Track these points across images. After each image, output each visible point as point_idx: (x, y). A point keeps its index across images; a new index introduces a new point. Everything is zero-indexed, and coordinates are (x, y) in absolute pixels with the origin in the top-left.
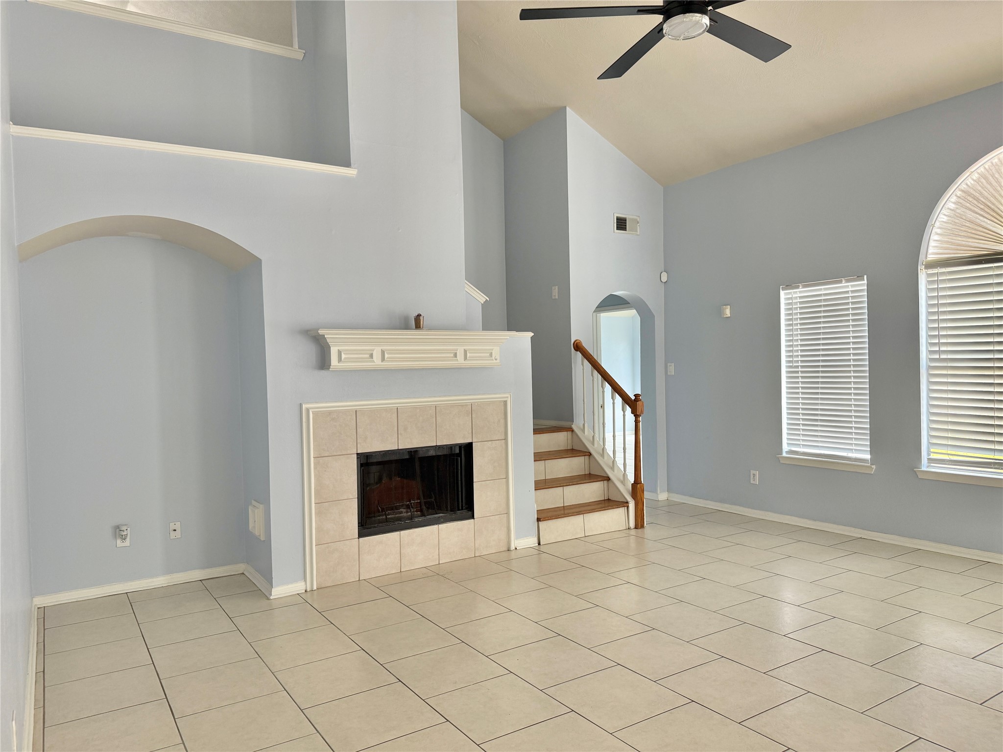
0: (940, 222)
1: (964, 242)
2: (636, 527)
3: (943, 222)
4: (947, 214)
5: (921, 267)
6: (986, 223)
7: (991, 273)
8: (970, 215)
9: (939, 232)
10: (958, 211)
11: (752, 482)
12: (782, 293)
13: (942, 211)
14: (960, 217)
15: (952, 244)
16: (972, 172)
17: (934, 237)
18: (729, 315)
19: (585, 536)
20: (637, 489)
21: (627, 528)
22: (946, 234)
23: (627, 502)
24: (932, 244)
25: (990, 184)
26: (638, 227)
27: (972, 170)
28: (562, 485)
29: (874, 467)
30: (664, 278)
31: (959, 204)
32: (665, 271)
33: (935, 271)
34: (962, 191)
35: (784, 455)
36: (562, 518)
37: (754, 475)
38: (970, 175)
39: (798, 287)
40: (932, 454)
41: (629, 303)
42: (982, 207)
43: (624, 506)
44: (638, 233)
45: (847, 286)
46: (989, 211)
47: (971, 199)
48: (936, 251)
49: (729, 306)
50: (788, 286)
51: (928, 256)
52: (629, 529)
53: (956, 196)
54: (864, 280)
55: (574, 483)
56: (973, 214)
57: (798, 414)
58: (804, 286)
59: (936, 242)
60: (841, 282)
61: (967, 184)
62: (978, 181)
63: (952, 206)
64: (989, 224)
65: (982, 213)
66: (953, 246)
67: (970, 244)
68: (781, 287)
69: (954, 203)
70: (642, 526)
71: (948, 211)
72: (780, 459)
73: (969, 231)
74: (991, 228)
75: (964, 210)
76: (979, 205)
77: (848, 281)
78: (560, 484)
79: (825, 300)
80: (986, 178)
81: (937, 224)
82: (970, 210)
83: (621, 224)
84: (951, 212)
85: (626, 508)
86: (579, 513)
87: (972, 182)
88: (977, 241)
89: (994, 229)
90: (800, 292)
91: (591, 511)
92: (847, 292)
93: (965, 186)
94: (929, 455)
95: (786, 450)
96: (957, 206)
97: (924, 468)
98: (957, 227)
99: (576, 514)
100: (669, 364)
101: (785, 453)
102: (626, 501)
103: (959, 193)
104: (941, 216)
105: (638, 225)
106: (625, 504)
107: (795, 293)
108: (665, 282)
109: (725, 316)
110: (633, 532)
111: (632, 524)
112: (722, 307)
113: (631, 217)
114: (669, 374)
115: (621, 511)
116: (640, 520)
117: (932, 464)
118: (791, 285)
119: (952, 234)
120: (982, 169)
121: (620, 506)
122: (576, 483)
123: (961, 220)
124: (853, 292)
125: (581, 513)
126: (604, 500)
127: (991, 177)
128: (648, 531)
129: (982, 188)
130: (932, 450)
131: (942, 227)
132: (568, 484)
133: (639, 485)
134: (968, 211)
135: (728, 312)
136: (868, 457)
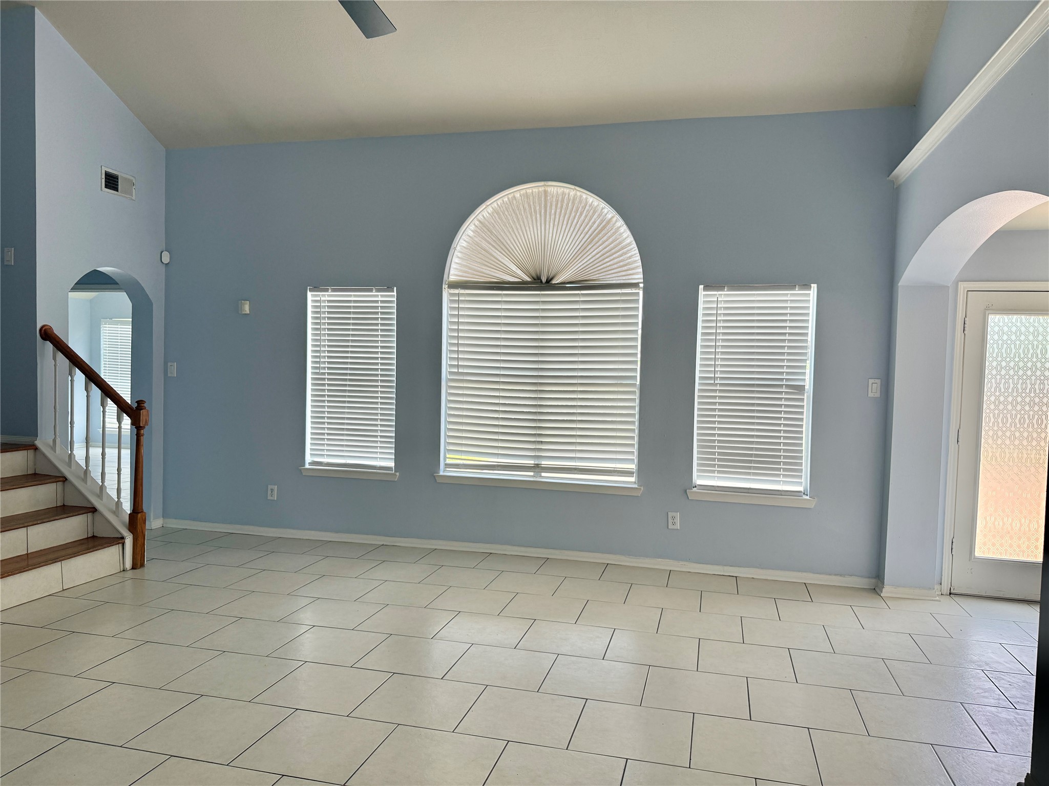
0: (460, 246)
1: (479, 268)
2: (134, 567)
3: (463, 246)
4: (467, 240)
5: (445, 286)
6: (497, 254)
7: (499, 299)
8: (484, 244)
9: (460, 256)
10: (476, 239)
11: (269, 498)
12: (309, 294)
13: (463, 237)
14: (477, 244)
15: (470, 268)
16: (488, 206)
17: (455, 260)
18: (248, 312)
19: (63, 590)
20: (136, 520)
21: (122, 570)
22: (465, 258)
23: (123, 538)
24: (453, 266)
25: (501, 220)
26: (134, 190)
27: (488, 204)
28: (26, 525)
29: (398, 474)
30: (166, 258)
31: (477, 233)
32: (166, 251)
33: (456, 291)
34: (480, 221)
35: (307, 466)
36: (30, 570)
37: (272, 490)
38: (486, 208)
39: (327, 290)
40: (447, 459)
41: (118, 284)
42: (494, 239)
43: (118, 544)
44: (134, 198)
45: (377, 296)
46: (499, 244)
47: (486, 230)
48: (456, 273)
49: (248, 302)
50: (315, 288)
51: (450, 277)
52: (124, 571)
53: (475, 225)
54: (393, 292)
55: (45, 521)
56: (487, 244)
57: (324, 423)
58: (334, 290)
59: (456, 264)
60: (371, 290)
61: (483, 216)
62: (492, 215)
63: (471, 234)
64: (499, 255)
65: (494, 244)
66: (470, 271)
67: (484, 270)
68: (309, 287)
69: (473, 231)
70: (142, 565)
71: (468, 237)
72: (302, 471)
73: (484, 259)
74: (500, 259)
75: (481, 239)
76: (492, 237)
77: (378, 291)
78: (23, 524)
79: (355, 307)
80: (498, 213)
81: (458, 248)
82: (485, 240)
83: (111, 182)
84: (469, 238)
85: (120, 545)
86: (54, 561)
87: (488, 215)
88: (489, 269)
89: (502, 261)
90: (329, 296)
91: (73, 555)
92: (377, 302)
93: (482, 217)
94: (445, 460)
95: (310, 461)
96: (475, 235)
97: (441, 473)
98: (475, 254)
99: (51, 562)
100: (169, 364)
101: (308, 465)
102: (120, 536)
103: (477, 223)
104: (461, 241)
105: (134, 187)
106: (120, 540)
107: (324, 296)
108: (166, 264)
109: (243, 313)
110: (130, 574)
111: (128, 564)
112: (240, 302)
113: (125, 176)
114: (169, 375)
115: (114, 550)
116: (139, 558)
117: (447, 469)
118: (319, 288)
119: (470, 259)
120: (495, 204)
121: (115, 543)
122: (47, 520)
123: (478, 247)
124: (382, 302)
125: (58, 560)
126: (88, 538)
127: (502, 214)
128: (151, 569)
129: (495, 221)
130: (448, 456)
131: (463, 251)
132: (35, 523)
133: (139, 515)
134: (483, 241)
135: (247, 309)
136: (392, 464)
